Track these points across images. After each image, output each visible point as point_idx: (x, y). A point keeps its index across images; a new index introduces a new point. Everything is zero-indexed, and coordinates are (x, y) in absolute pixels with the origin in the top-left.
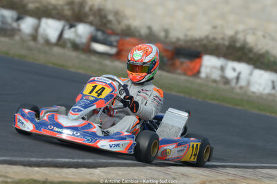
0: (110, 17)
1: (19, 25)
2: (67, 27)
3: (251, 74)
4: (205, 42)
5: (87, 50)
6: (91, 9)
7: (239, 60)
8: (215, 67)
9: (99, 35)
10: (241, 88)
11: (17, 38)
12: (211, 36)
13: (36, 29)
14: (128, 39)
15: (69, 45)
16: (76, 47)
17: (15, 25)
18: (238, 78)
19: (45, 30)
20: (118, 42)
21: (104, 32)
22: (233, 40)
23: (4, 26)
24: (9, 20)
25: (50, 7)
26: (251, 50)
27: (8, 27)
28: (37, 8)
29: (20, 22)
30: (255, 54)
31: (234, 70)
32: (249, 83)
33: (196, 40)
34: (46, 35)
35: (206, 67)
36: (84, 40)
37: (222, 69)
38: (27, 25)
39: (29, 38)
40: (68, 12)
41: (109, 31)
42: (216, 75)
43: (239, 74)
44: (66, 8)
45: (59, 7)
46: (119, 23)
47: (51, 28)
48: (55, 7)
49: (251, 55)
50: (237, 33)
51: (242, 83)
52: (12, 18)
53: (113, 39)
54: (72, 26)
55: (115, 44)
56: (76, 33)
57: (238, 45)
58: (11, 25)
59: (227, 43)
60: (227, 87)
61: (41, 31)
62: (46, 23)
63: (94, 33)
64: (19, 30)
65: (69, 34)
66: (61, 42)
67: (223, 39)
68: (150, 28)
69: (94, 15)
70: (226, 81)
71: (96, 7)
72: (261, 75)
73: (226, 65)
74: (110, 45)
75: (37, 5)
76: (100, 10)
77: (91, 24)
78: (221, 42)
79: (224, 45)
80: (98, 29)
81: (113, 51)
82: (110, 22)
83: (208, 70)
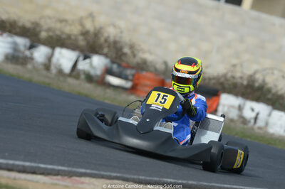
0: (126, 50)
1: (32, 54)
2: (81, 58)
3: (270, 115)
4: (222, 80)
5: (102, 82)
6: (106, 41)
7: (258, 100)
8: (233, 107)
9: (115, 67)
10: (260, 128)
11: (29, 66)
12: (229, 75)
13: (50, 58)
14: (144, 73)
15: (83, 77)
16: (89, 78)
17: (27, 53)
18: (256, 119)
19: (58, 60)
20: (133, 76)
21: (119, 65)
22: (251, 79)
23: (17, 54)
24: (22, 48)
25: (64, 36)
26: (269, 91)
27: (21, 55)
28: (51, 37)
29: (33, 50)
30: (274, 95)
31: (253, 110)
32: (267, 124)
33: (214, 79)
34: (60, 65)
35: (224, 106)
36: (99, 72)
37: (240, 108)
38: (40, 53)
39: (41, 67)
40: (82, 42)
41: (124, 64)
42: (233, 114)
43: (258, 114)
44: (81, 38)
45: (73, 37)
46: (134, 56)
47: (65, 58)
48: (69, 37)
49: (270, 96)
50: (256, 72)
51: (260, 123)
52: (25, 46)
53: (129, 72)
54: (86, 57)
55: (130, 77)
56: (91, 64)
57: (257, 85)
58: (23, 53)
59: (245, 83)
60: (246, 127)
61: (54, 60)
62: (60, 53)
63: (109, 65)
64: (32, 59)
65: (83, 65)
66: (74, 73)
67: (241, 78)
68: (166, 63)
69: (109, 47)
70: (244, 121)
71: (112, 39)
72: (281, 116)
73: (244, 104)
74: (126, 78)
75: (51, 34)
76: (115, 42)
77: (106, 56)
78: (239, 81)
79: (242, 84)
80: (113, 62)
81: (128, 85)
82: (125, 54)
83: (226, 109)
